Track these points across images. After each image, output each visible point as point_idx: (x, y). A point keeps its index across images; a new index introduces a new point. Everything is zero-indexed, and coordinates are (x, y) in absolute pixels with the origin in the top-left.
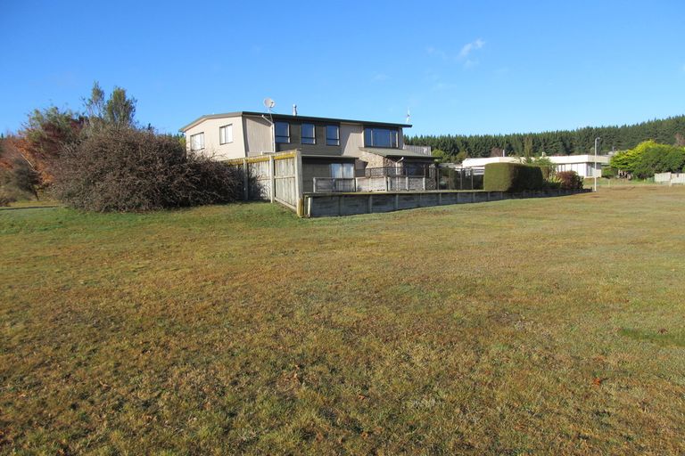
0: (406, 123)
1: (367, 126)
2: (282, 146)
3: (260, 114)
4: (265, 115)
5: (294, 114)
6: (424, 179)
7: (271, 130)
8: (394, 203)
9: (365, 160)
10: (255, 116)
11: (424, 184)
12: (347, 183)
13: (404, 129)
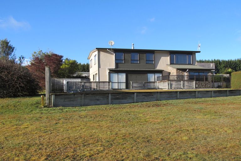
0: (198, 50)
1: (172, 53)
2: (119, 65)
3: (106, 49)
4: (109, 49)
5: (132, 48)
6: (194, 82)
7: (113, 57)
8: (134, 98)
9: (169, 71)
10: (104, 50)
11: (194, 85)
12: (149, 84)
13: (196, 54)
